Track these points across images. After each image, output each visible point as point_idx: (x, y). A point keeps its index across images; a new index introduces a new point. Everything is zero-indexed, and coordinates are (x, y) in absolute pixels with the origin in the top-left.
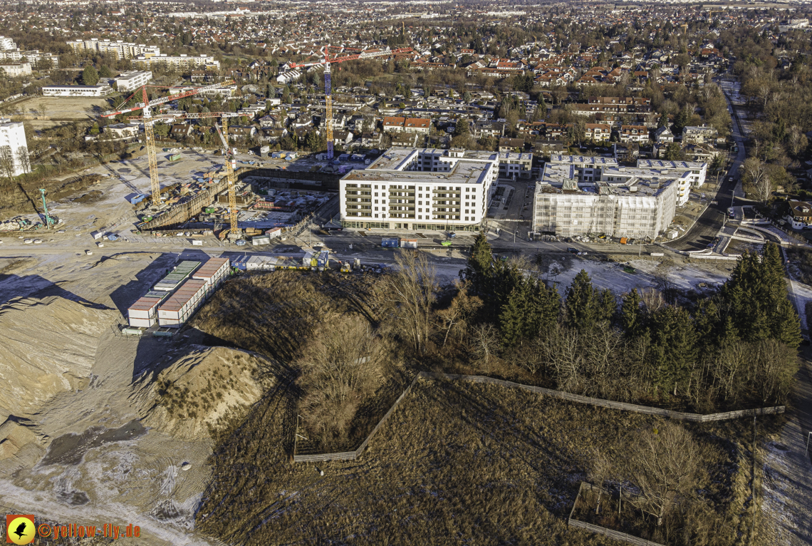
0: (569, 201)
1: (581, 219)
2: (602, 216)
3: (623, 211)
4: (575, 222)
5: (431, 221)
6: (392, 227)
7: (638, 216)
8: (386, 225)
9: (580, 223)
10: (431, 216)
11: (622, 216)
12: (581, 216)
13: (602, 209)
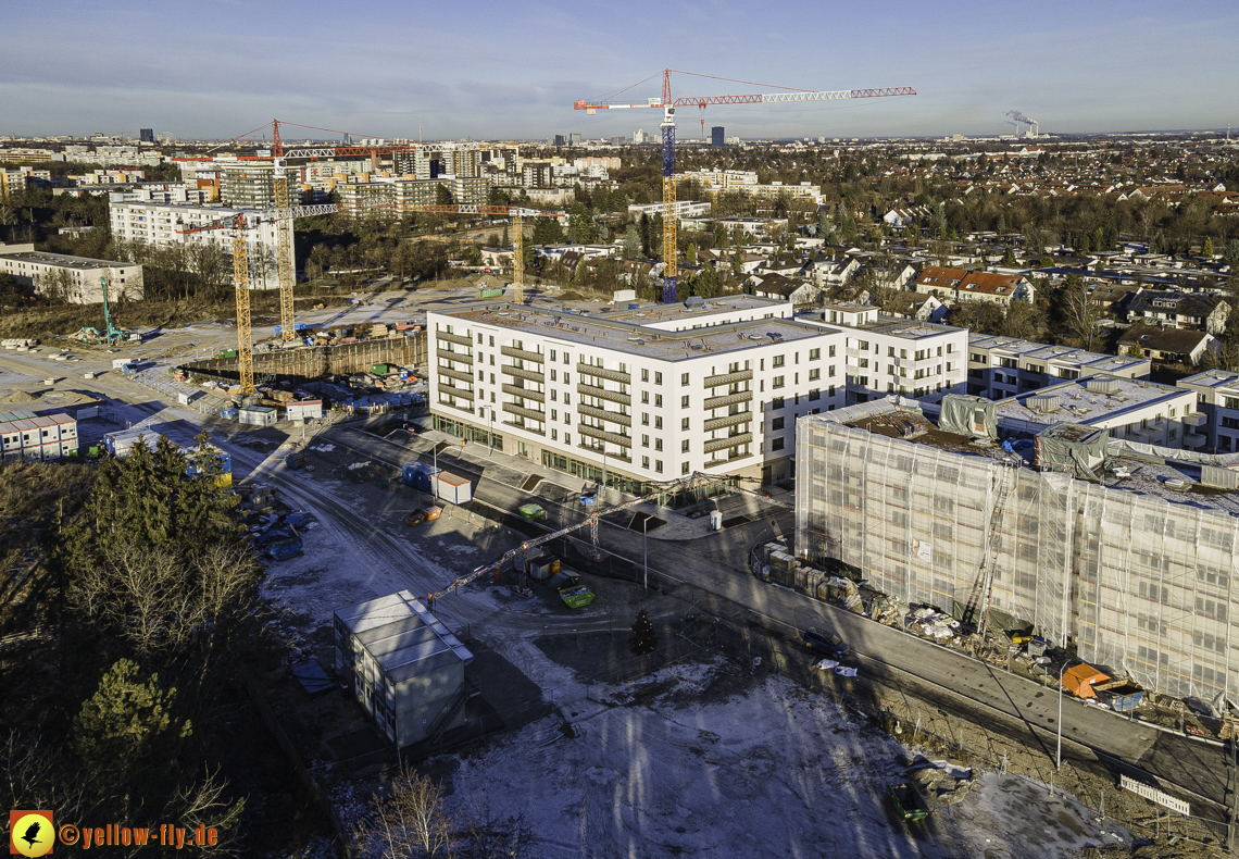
0: (905, 465)
1: (945, 546)
2: (1029, 553)
3: (1107, 555)
4: (925, 552)
5: (574, 451)
6: (511, 449)
7: (1176, 594)
8: (498, 442)
9: (942, 559)
10: (576, 439)
11: (1106, 575)
12: (947, 535)
13: (1030, 525)
